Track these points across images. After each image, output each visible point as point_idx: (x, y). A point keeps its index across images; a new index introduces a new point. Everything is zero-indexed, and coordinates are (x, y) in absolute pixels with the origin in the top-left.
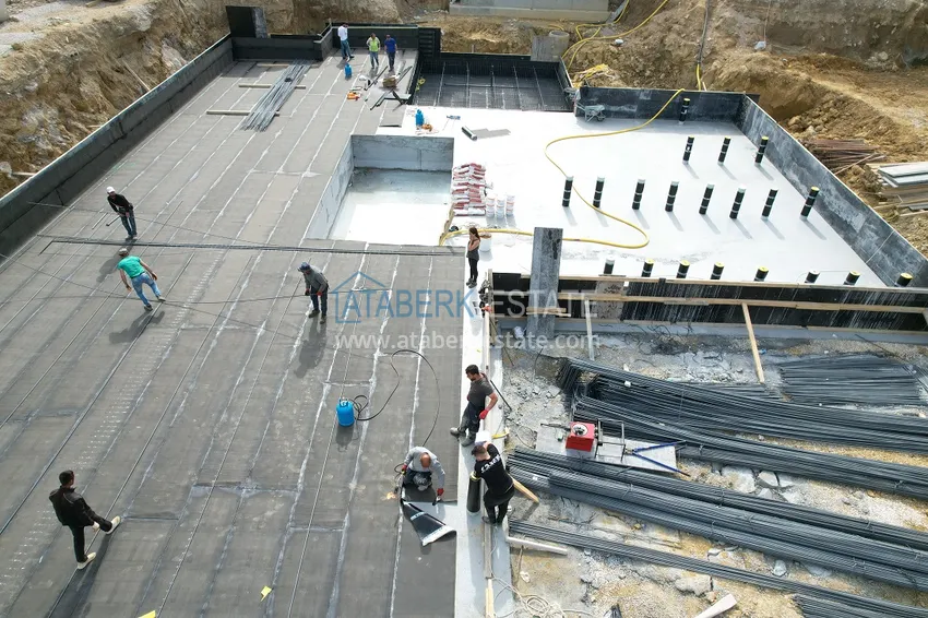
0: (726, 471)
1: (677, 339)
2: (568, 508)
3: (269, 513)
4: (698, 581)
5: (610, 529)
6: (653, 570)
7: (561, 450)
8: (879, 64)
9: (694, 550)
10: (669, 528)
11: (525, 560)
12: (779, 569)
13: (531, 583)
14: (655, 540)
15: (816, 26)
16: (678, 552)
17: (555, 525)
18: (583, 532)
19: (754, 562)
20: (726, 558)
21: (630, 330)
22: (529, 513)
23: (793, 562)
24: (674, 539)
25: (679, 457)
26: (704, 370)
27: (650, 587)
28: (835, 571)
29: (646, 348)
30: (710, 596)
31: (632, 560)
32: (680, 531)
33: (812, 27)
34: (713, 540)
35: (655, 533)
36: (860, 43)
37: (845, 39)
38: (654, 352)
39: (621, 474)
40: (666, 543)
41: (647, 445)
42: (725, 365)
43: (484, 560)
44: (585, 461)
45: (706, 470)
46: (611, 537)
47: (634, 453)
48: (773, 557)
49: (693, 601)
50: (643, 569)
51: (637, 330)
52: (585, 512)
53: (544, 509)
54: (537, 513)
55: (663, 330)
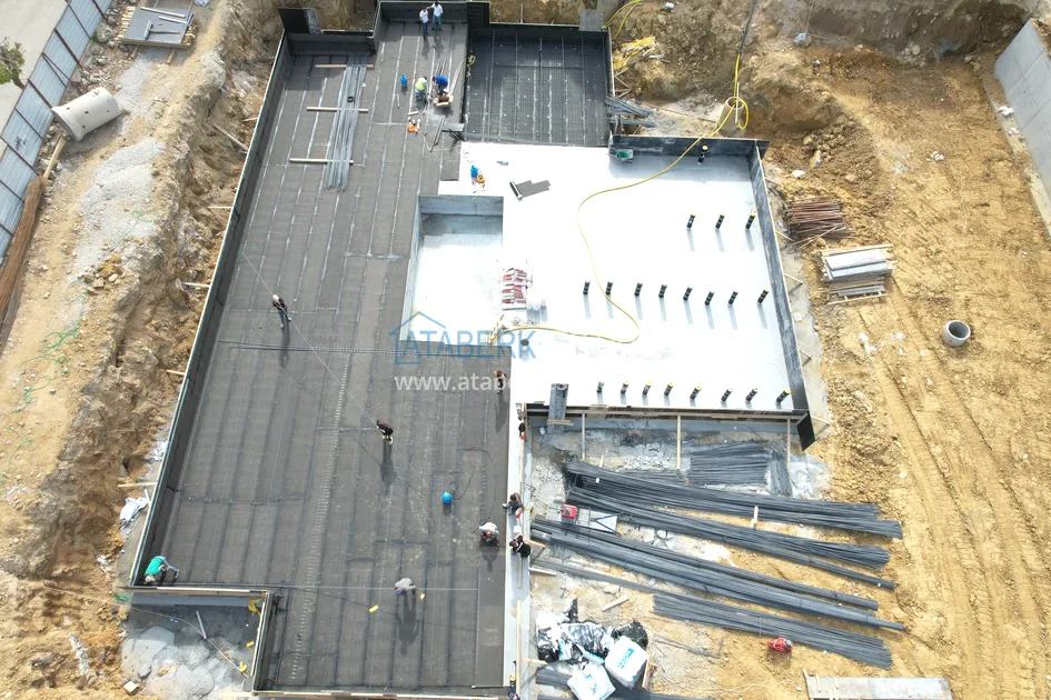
0: (642, 529)
1: (638, 432)
2: (559, 550)
3: (417, 557)
4: (613, 588)
5: (577, 562)
6: (594, 582)
7: (559, 518)
8: (910, 60)
9: (616, 573)
10: (606, 562)
11: (537, 578)
12: (652, 582)
13: (540, 589)
14: (599, 568)
15: (859, 16)
16: (608, 574)
17: (552, 559)
18: (566, 564)
19: (642, 580)
20: (629, 577)
21: (611, 426)
22: (540, 553)
23: (658, 579)
24: (607, 567)
25: (619, 521)
26: (648, 458)
27: (592, 589)
28: (676, 584)
29: (618, 439)
30: (617, 595)
31: (587, 578)
32: (611, 564)
33: (855, 17)
34: (626, 569)
35: (599, 564)
36: (897, 35)
37: (884, 31)
38: (622, 444)
39: (589, 534)
40: (603, 569)
41: (603, 515)
42: (661, 454)
43: (518, 578)
44: (570, 525)
45: (631, 528)
46: (578, 566)
47: (595, 520)
48: (649, 577)
49: (611, 596)
50: (590, 582)
51: (615, 426)
52: (567, 553)
53: (548, 551)
54: (544, 553)
55: (631, 426)
